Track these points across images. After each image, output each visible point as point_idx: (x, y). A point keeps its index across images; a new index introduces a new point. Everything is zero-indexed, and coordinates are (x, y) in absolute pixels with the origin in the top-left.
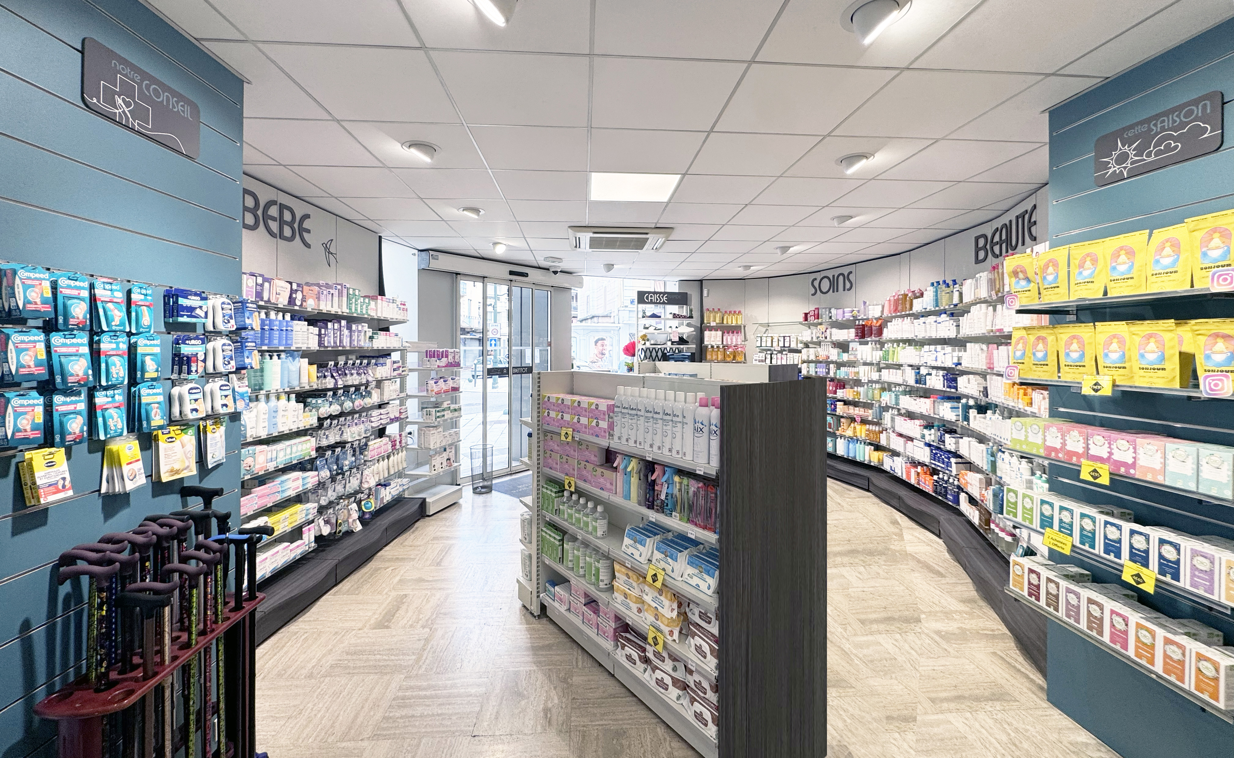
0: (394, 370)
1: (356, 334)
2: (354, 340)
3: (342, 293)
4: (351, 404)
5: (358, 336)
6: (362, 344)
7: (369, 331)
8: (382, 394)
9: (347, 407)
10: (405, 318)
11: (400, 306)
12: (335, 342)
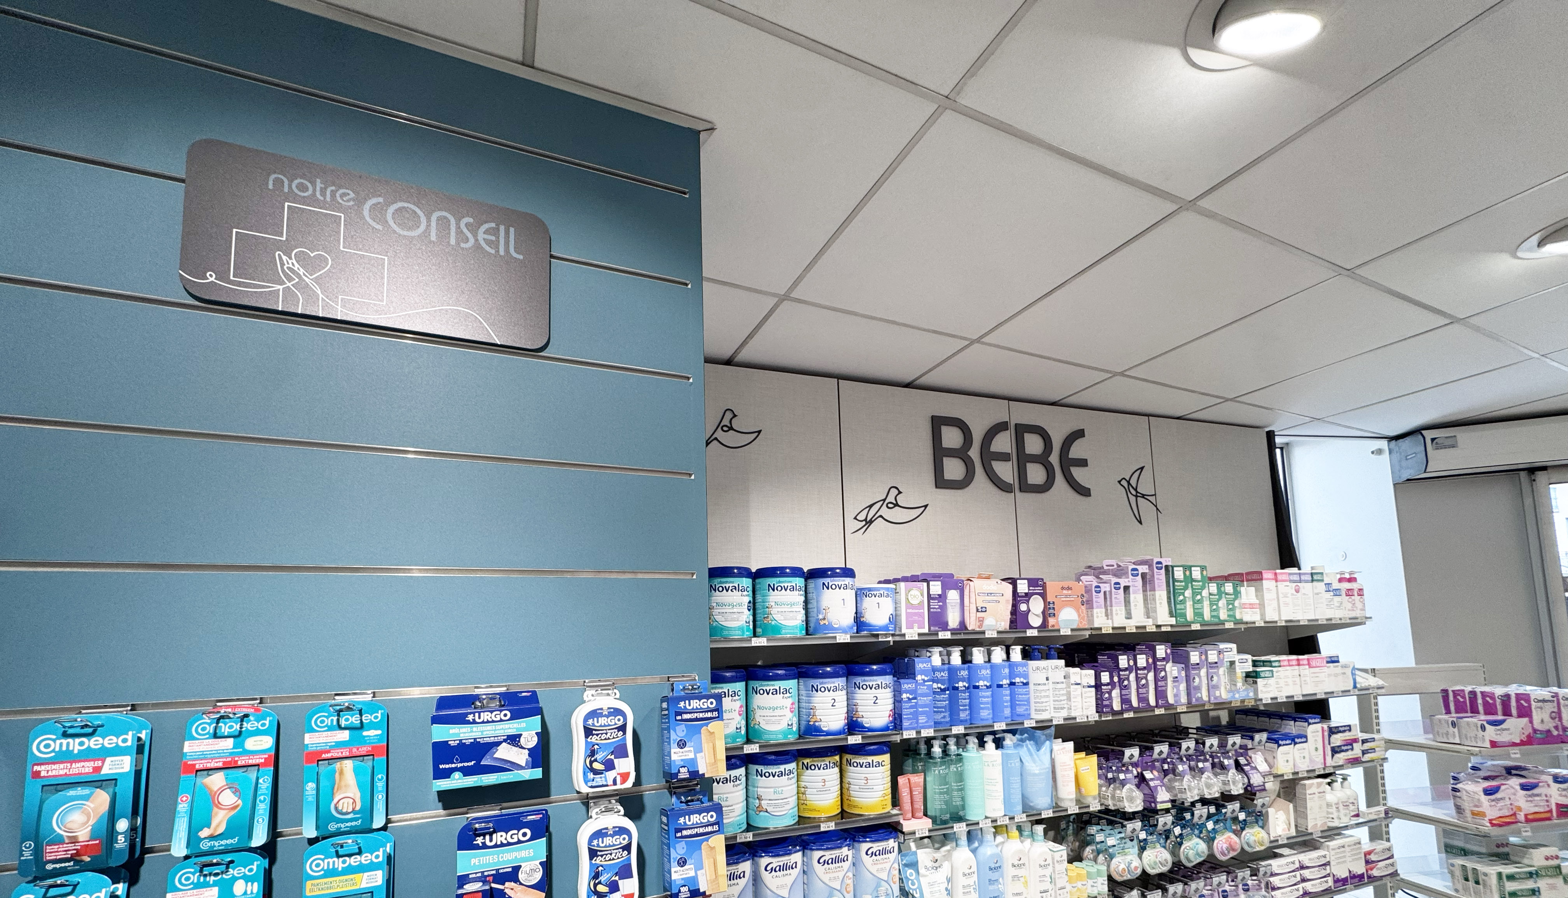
0: (1335, 751)
1: (1203, 672)
2: (1198, 688)
3: (1152, 581)
4: (1202, 846)
5: (1210, 678)
6: (1223, 694)
7: (1242, 662)
8: (1300, 813)
9: (1191, 854)
10: (1357, 613)
11: (1336, 585)
12: (1143, 699)
